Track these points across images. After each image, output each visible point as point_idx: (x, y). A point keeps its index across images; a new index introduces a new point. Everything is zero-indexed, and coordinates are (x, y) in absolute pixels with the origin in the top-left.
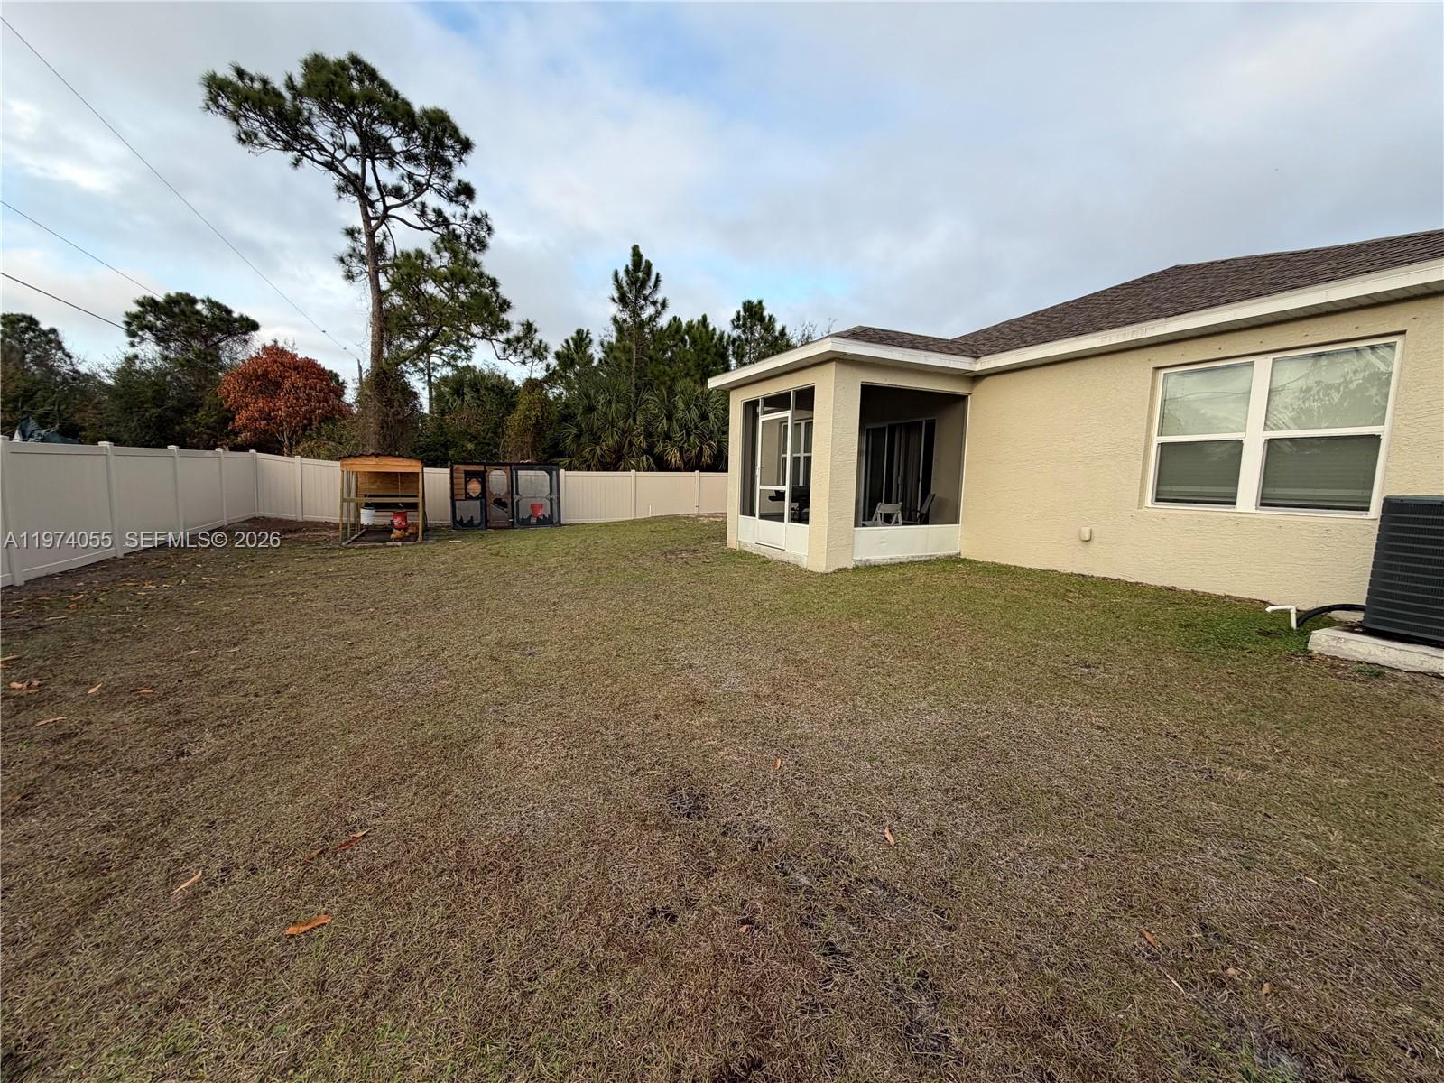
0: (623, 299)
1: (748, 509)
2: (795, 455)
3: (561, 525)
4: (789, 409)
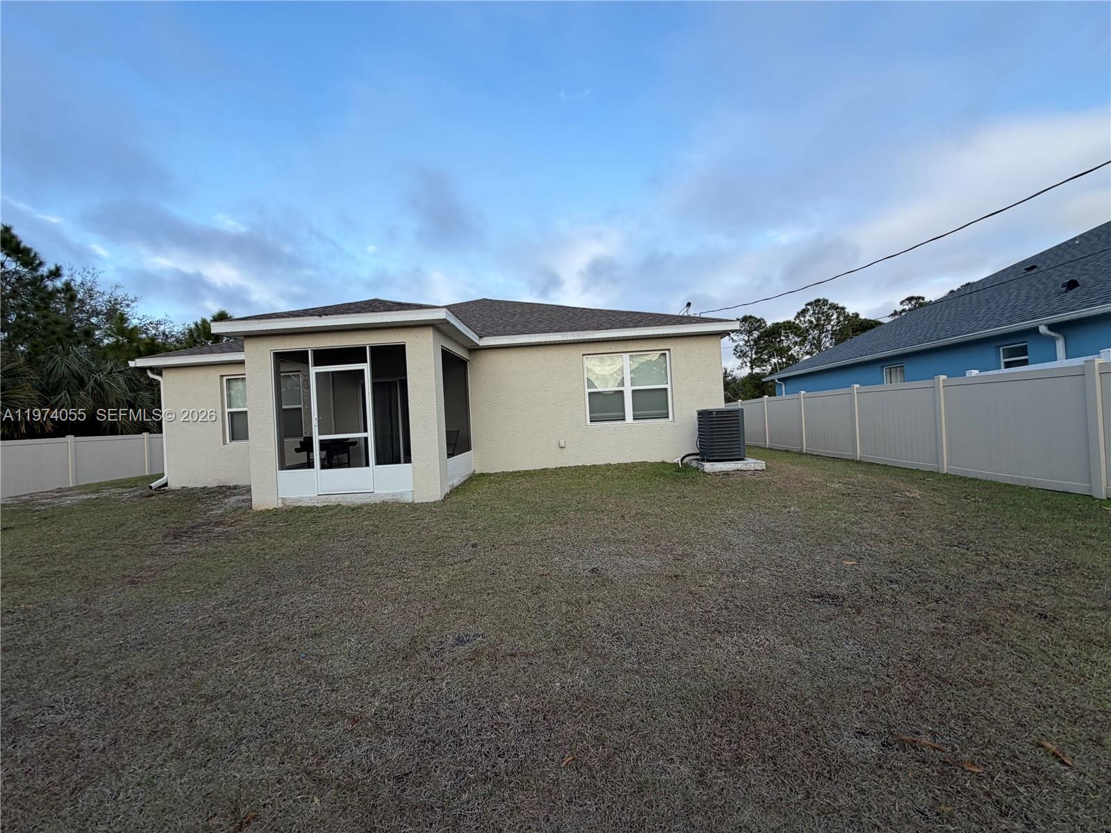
4: (366, 362)
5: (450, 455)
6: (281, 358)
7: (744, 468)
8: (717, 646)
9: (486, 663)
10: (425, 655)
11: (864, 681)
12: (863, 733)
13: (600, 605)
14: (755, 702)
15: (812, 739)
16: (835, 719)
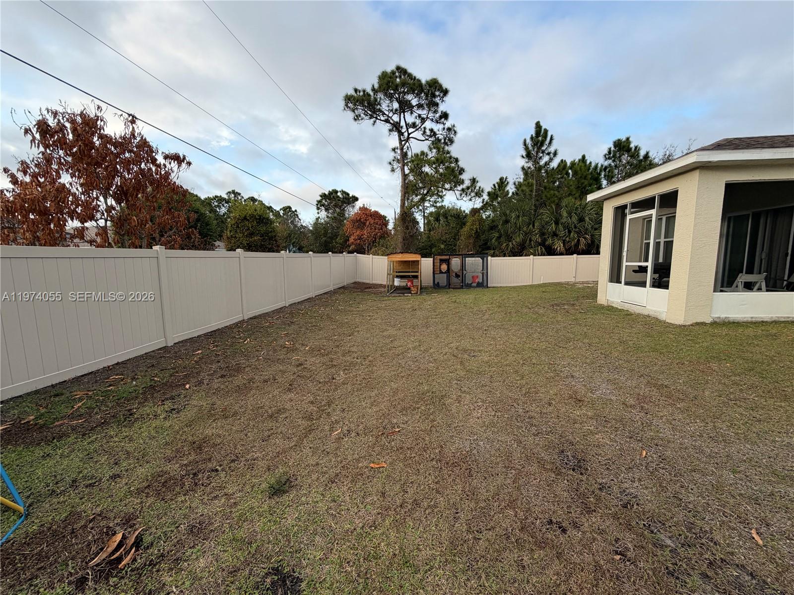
0: (529, 156)
1: (615, 277)
2: (657, 241)
3: (488, 287)
4: (654, 208)
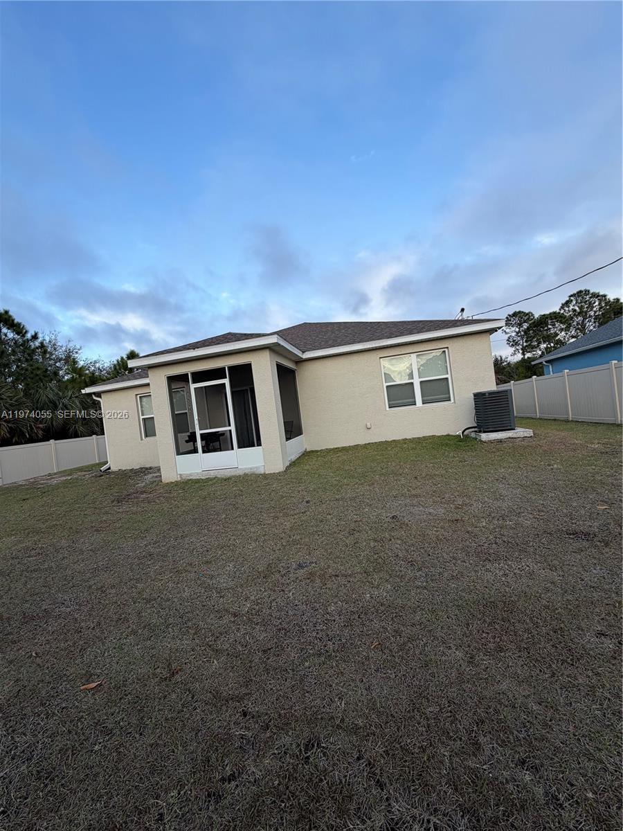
4: (226, 378)
5: (288, 439)
6: (171, 380)
7: (515, 436)
8: (487, 570)
9: (318, 581)
10: (278, 575)
11: (607, 596)
12: (603, 635)
13: (399, 542)
14: (515, 610)
15: (559, 636)
16: (580, 623)
